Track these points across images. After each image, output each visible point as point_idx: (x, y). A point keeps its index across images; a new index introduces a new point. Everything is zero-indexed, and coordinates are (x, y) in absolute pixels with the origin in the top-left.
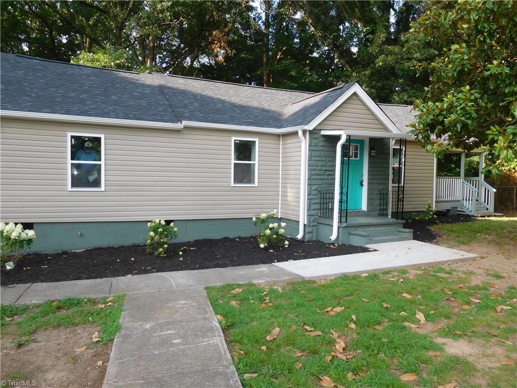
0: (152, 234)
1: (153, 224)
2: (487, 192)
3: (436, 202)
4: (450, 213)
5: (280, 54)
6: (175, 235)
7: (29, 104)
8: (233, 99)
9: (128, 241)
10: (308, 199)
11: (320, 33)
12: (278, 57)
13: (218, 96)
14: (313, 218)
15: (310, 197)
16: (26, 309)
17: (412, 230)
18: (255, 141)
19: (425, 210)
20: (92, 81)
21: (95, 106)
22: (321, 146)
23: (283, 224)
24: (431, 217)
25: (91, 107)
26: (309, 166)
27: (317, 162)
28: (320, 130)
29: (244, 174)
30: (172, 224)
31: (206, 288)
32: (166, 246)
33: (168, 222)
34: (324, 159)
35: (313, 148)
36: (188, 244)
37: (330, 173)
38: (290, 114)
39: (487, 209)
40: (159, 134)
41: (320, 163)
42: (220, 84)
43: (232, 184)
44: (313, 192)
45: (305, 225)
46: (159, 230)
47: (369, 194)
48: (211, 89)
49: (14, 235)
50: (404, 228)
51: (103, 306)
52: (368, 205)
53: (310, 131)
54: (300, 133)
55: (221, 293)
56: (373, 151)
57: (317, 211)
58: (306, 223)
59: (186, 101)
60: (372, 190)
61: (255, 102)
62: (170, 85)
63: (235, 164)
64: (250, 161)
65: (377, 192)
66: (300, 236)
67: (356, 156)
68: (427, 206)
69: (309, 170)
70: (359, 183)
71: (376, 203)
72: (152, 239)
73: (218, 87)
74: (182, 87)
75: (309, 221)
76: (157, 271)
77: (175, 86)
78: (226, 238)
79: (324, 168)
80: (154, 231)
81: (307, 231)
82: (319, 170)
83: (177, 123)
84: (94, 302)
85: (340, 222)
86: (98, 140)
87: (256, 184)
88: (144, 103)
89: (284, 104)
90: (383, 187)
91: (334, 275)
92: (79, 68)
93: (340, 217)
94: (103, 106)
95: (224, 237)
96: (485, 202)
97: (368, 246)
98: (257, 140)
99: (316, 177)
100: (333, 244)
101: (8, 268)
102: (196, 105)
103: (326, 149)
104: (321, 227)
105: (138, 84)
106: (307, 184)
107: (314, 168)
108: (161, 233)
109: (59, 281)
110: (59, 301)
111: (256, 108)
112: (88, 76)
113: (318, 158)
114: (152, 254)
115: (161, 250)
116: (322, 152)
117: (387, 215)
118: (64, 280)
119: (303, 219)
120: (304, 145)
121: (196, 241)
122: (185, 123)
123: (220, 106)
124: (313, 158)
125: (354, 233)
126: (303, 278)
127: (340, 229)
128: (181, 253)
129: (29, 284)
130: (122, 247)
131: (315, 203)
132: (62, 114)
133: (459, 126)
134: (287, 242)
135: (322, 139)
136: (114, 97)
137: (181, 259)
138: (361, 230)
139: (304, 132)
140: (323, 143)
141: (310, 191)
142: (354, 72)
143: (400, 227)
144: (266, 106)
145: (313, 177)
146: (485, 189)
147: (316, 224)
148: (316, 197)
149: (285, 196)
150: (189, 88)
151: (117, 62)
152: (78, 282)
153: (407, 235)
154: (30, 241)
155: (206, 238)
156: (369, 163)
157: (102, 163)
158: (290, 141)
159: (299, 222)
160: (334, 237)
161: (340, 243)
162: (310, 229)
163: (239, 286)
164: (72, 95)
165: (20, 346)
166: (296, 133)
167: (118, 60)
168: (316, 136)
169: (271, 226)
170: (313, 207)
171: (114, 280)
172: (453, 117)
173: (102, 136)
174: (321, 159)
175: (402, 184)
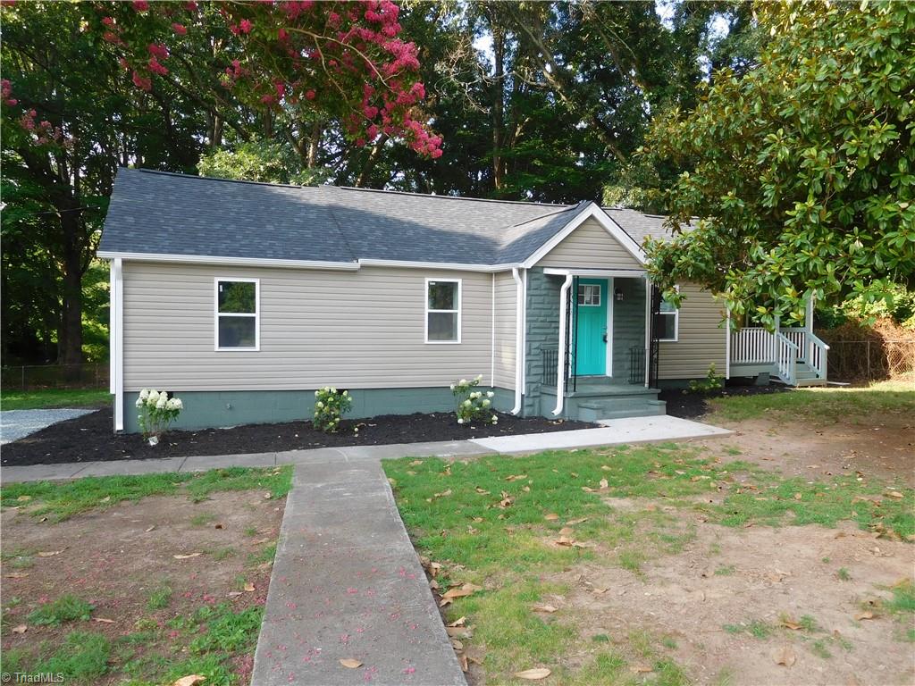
0: (320, 404)
1: (321, 393)
2: (817, 350)
3: (731, 365)
4: (758, 382)
5: (519, 129)
6: (349, 407)
7: (167, 243)
8: (431, 221)
9: (289, 417)
10: (526, 361)
11: (574, 105)
12: (517, 134)
13: (410, 218)
14: (534, 386)
15: (530, 358)
16: (191, 476)
17: (665, 402)
18: (457, 283)
19: (706, 376)
20: (240, 203)
21: (246, 242)
22: (545, 289)
23: (490, 394)
24: (712, 386)
25: (243, 243)
26: (527, 316)
27: (538, 311)
28: (543, 267)
29: (442, 326)
30: (345, 393)
31: (382, 461)
32: (338, 419)
33: (340, 392)
34: (549, 306)
35: (532, 292)
36: (367, 420)
38: (508, 243)
39: (818, 376)
41: (543, 312)
42: (415, 197)
43: (426, 341)
44: (533, 352)
45: (522, 396)
46: (329, 400)
47: (615, 354)
48: (401, 208)
49: (159, 404)
50: (659, 399)
51: (270, 475)
52: (614, 369)
53: (528, 269)
54: (515, 273)
55: (398, 465)
56: (619, 295)
57: (539, 377)
58: (523, 393)
59: (365, 228)
60: (618, 348)
61: (461, 225)
62: (342, 204)
63: (429, 314)
64: (452, 309)
65: (627, 351)
66: (516, 411)
67: (596, 301)
68: (709, 371)
69: (527, 321)
70: (601, 339)
71: (626, 367)
72: (321, 411)
73: (410, 203)
74: (360, 207)
75: (528, 389)
76: (327, 446)
77: (351, 205)
78: (418, 414)
79: (548, 319)
80: (322, 401)
81: (525, 404)
82: (542, 321)
83: (352, 261)
84: (261, 472)
85: (566, 390)
86: (252, 286)
87: (459, 341)
88: (308, 234)
89: (505, 225)
90: (636, 344)
91: (537, 450)
92: (221, 185)
93: (566, 385)
94: (256, 241)
95: (415, 412)
96: (814, 365)
97: (599, 422)
98: (459, 281)
99: (537, 331)
100: (557, 421)
101: (152, 443)
102: (378, 233)
104: (545, 398)
105: (300, 204)
106: (524, 340)
107: (535, 318)
108: (332, 404)
109: (216, 455)
110: (224, 470)
111: (462, 235)
112: (234, 196)
113: (540, 306)
114: (320, 430)
115: (331, 424)
116: (546, 297)
117: (643, 383)
118: (221, 454)
119: (520, 388)
120: (520, 287)
121: (377, 417)
122: (362, 261)
123: (411, 233)
124: (533, 306)
125: (584, 405)
126: (498, 453)
127: (566, 400)
128: (356, 429)
129: (184, 458)
130: (282, 423)
131: (536, 366)
132: (208, 255)
133: (690, 270)
134: (495, 418)
135: (545, 280)
136: (270, 228)
137: (356, 435)
138: (594, 401)
139: (521, 271)
140: (548, 286)
141: (530, 350)
142: (629, 162)
143: (653, 399)
144: (478, 231)
145: (533, 331)
146: (815, 345)
147: (538, 394)
148: (537, 358)
149: (499, 357)
150: (370, 208)
151: (268, 164)
152: (238, 455)
153: (657, 408)
154: (176, 412)
155: (391, 413)
156: (615, 310)
157: (257, 315)
158: (504, 281)
159: (514, 391)
160: (557, 411)
161: (567, 419)
162: (530, 401)
163: (419, 459)
164: (217, 226)
165: (197, 502)
166: (509, 272)
167: (270, 161)
168: (537, 276)
169: (472, 395)
170: (534, 371)
171: (279, 454)
172: (683, 258)
173: (257, 281)
174: (546, 306)
175: (676, 340)
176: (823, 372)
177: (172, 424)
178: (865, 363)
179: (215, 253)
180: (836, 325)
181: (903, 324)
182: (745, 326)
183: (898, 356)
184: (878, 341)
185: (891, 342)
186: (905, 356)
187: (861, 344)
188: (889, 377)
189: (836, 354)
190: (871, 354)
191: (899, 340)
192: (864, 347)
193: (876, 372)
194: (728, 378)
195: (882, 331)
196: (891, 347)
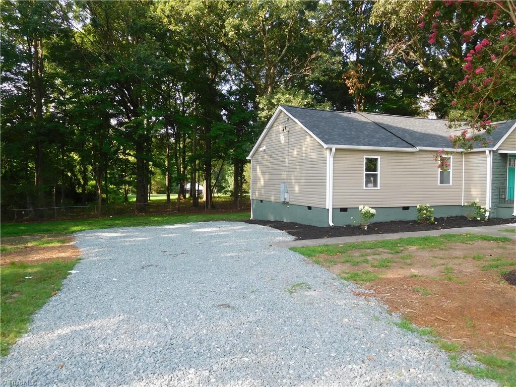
14: (495, 203)
15: (493, 191)
22: (498, 160)
26: (492, 172)
28: (499, 150)
35: (494, 161)
37: (504, 176)
40: (408, 155)
43: (439, 185)
44: (494, 188)
45: (490, 209)
53: (493, 151)
54: (487, 152)
57: (497, 200)
58: (490, 207)
63: (441, 172)
75: (492, 206)
79: (500, 173)
81: (491, 212)
82: (497, 175)
83: (413, 148)
86: (376, 159)
87: (451, 184)
98: (451, 157)
99: (496, 179)
101: (366, 229)
103: (500, 161)
104: (499, 209)
106: (491, 183)
107: (495, 173)
116: (499, 164)
120: (489, 160)
122: (418, 148)
124: (494, 168)
135: (499, 155)
139: (490, 151)
140: (500, 158)
147: (496, 207)
148: (496, 191)
149: (468, 191)
157: (378, 173)
162: (493, 211)
166: (483, 152)
168: (496, 154)
170: (495, 197)
173: (379, 157)
174: (498, 167)
177: (373, 220)
179: (369, 145)
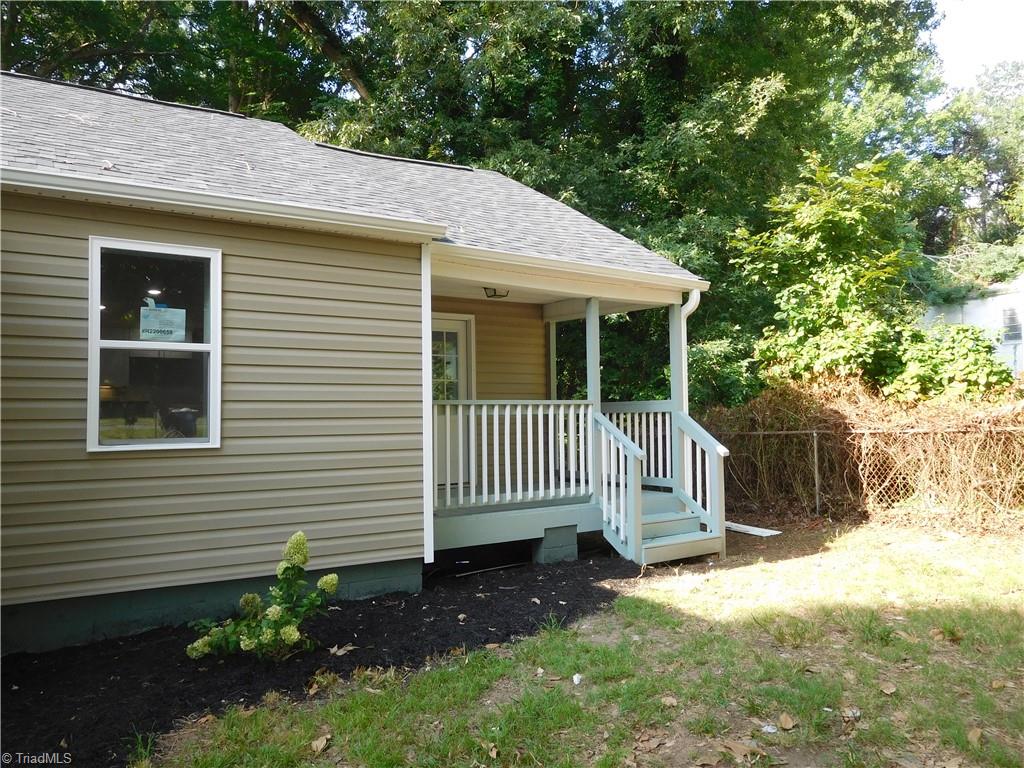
2: (698, 456)
4: (543, 556)
39: (703, 527)
96: (695, 498)
146: (694, 444)
175: (214, 442)
176: (715, 513)
178: (808, 481)
180: (746, 399)
181: (886, 390)
182: (548, 397)
183: (883, 468)
184: (836, 430)
185: (867, 432)
186: (899, 465)
187: (797, 436)
188: (865, 516)
189: (748, 458)
190: (821, 459)
191: (884, 427)
192: (803, 443)
193: (835, 503)
194: (429, 558)
195: (841, 405)
196: (866, 444)
